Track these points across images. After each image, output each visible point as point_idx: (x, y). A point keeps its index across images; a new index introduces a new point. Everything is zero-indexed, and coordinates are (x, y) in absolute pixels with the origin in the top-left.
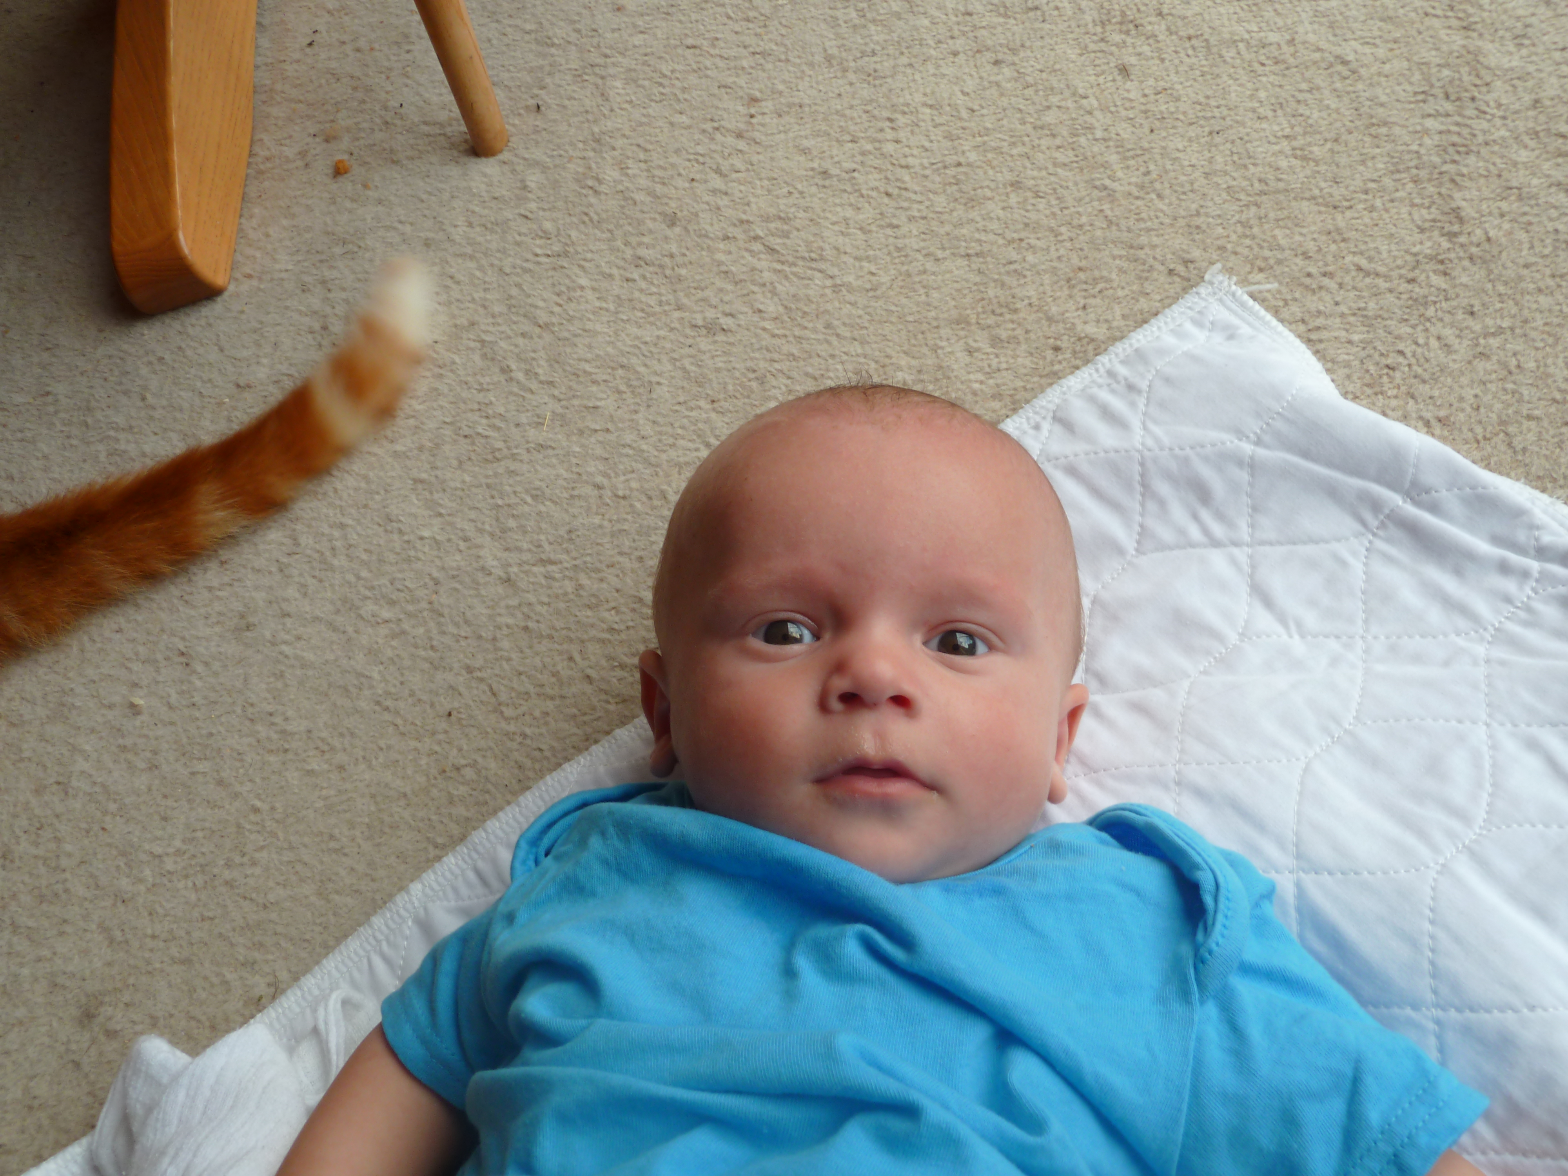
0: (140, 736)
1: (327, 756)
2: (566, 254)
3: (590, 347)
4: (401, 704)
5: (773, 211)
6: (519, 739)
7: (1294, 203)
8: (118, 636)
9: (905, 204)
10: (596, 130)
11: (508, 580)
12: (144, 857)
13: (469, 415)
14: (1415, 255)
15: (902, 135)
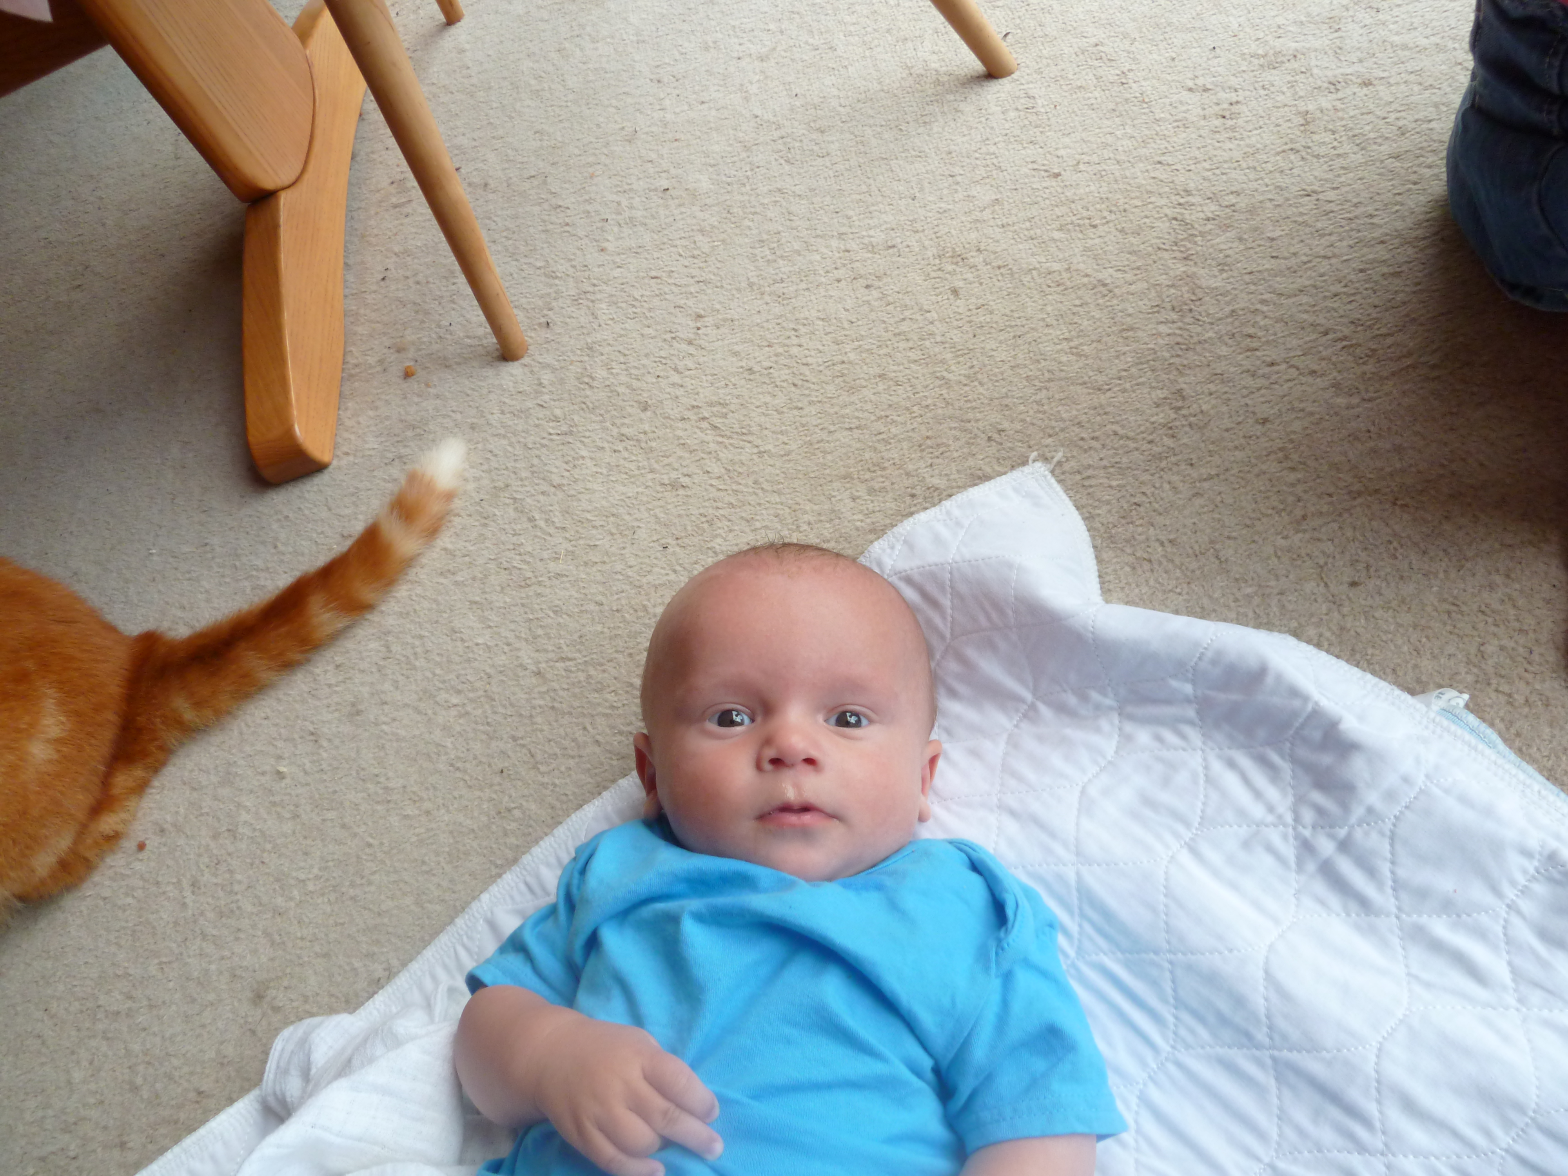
0: (285, 794)
1: (418, 804)
2: (571, 433)
3: (590, 501)
4: (468, 765)
5: (714, 398)
6: (551, 788)
7: (1071, 387)
8: (266, 722)
9: (807, 392)
10: (589, 340)
11: (538, 673)
12: (293, 882)
13: (507, 553)
14: (1153, 423)
15: (803, 341)
